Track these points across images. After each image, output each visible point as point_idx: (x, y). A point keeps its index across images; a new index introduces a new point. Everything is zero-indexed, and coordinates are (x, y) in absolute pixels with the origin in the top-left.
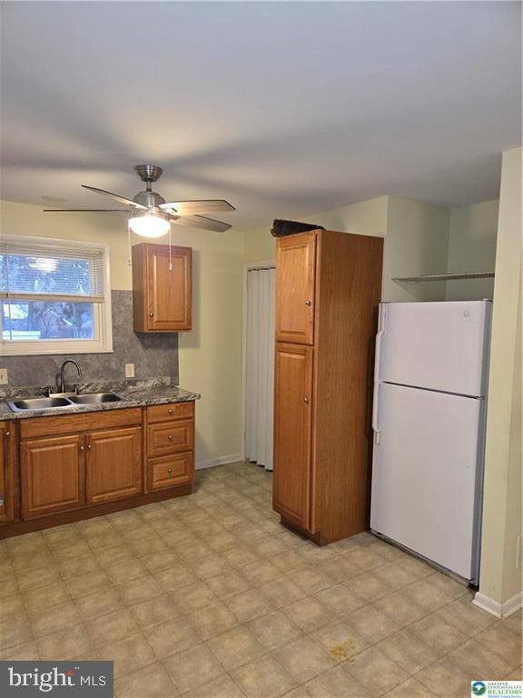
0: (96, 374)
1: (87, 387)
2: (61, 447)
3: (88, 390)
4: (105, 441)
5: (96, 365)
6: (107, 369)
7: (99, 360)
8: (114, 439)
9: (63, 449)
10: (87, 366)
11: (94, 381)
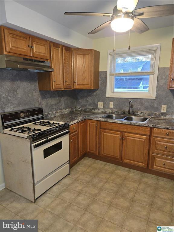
0: (147, 108)
1: (141, 113)
2: (113, 135)
3: (141, 115)
4: (131, 138)
5: (147, 104)
6: (152, 107)
7: (149, 103)
8: (135, 139)
9: (114, 136)
10: (142, 104)
11: (145, 111)
